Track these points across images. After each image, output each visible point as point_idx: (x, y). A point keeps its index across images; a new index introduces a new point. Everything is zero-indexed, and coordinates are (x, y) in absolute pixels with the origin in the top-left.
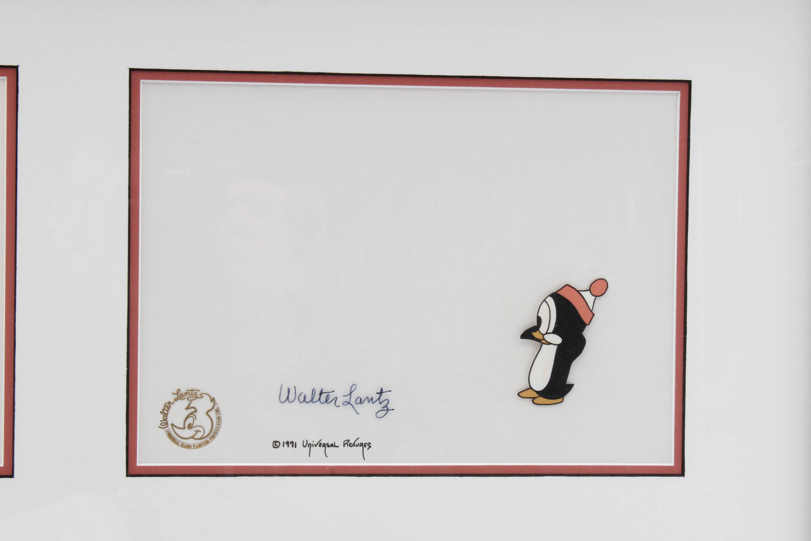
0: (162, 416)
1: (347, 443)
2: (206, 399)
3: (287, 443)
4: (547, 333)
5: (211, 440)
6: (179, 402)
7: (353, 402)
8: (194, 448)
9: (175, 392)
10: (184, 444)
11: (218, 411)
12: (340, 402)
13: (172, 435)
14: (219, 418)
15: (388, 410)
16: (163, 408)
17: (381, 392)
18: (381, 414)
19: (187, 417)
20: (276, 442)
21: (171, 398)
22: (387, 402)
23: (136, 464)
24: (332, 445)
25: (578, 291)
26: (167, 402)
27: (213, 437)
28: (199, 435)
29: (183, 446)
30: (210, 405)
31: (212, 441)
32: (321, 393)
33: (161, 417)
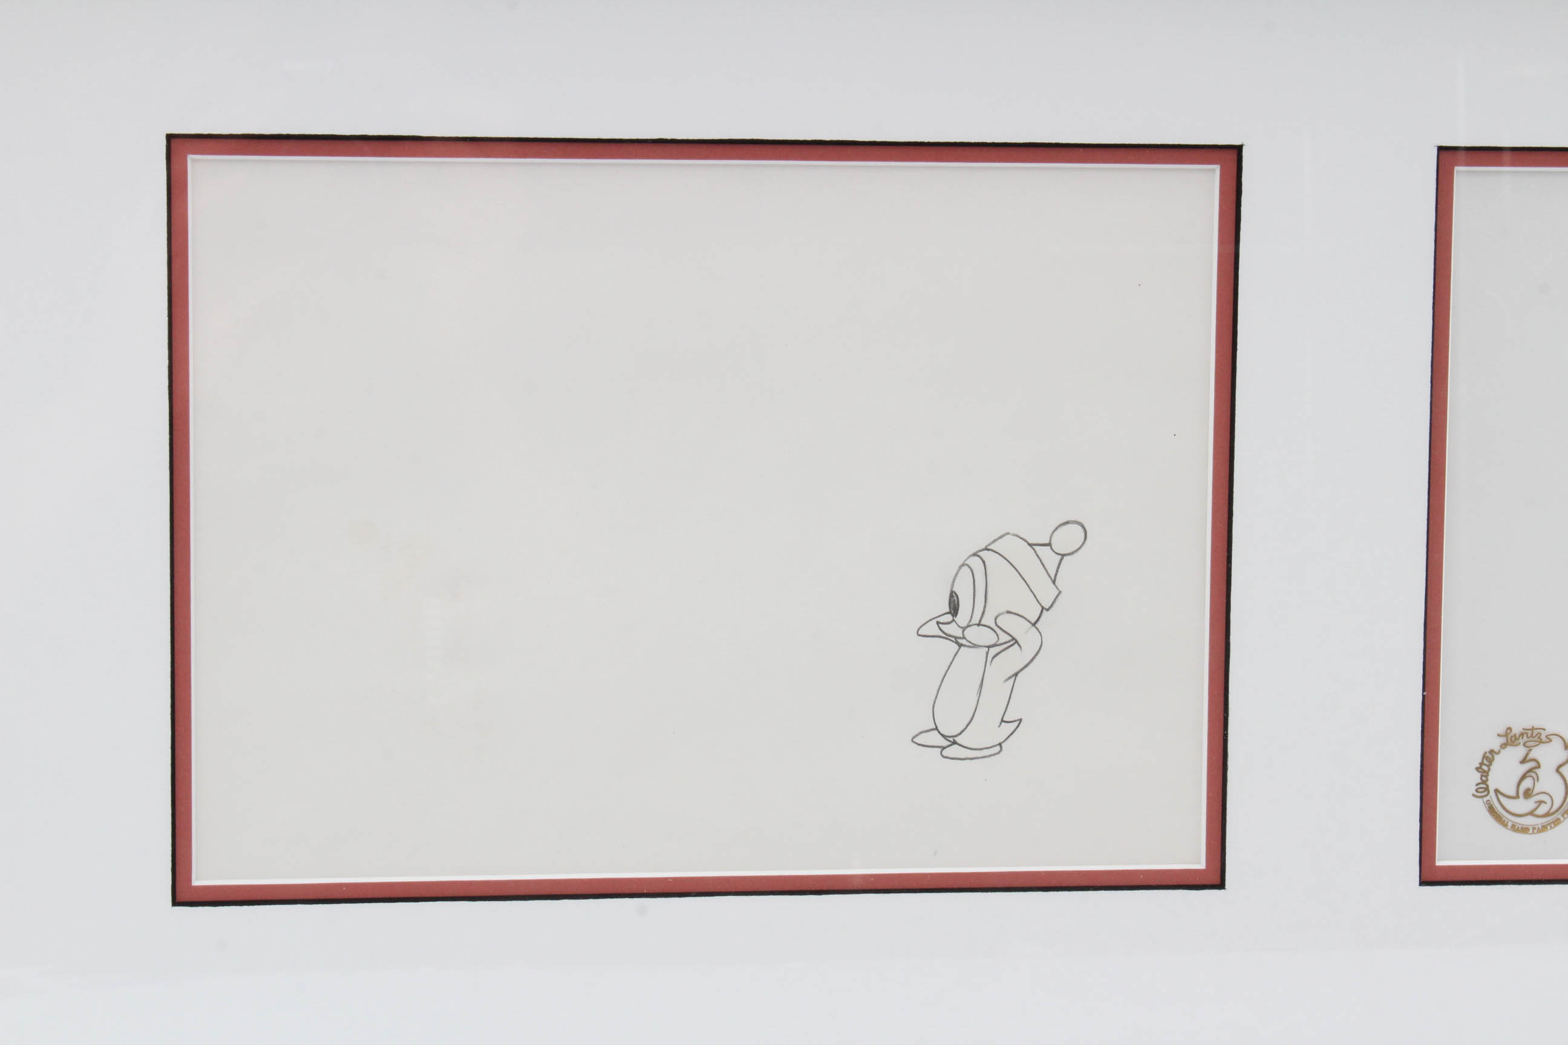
0: (1479, 775)
9: (1502, 731)
16: (1480, 761)
21: (1495, 743)
23: (1435, 864)
26: (1488, 750)
33: (1477, 777)
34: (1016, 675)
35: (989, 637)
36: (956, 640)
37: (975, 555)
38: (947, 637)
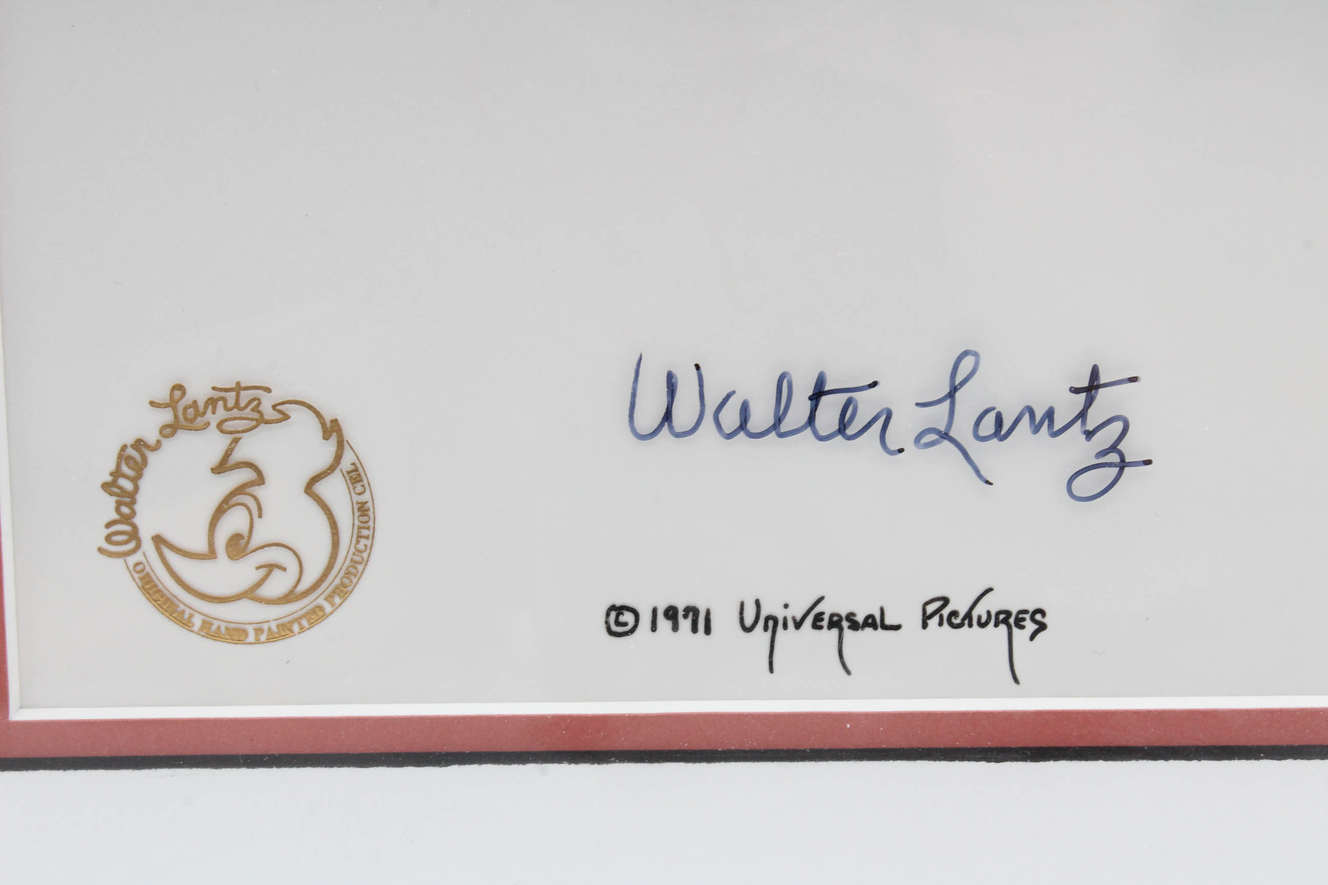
0: (111, 501)
1: (939, 613)
2: (302, 421)
3: (671, 613)
5: (332, 604)
6: (184, 439)
7: (962, 429)
8: (258, 642)
9: (163, 395)
10: (216, 623)
11: (356, 477)
12: (900, 433)
13: (160, 586)
14: (363, 510)
15: (1123, 465)
16: (112, 466)
17: (1093, 387)
18: (1089, 483)
19: (220, 511)
20: (619, 609)
21: (148, 424)
22: (1118, 426)
23: (7, 716)
24: (870, 622)
26: (130, 440)
27: (343, 591)
28: (278, 585)
29: (210, 631)
30: (325, 451)
31: (336, 608)
32: (818, 394)
33: (107, 507)
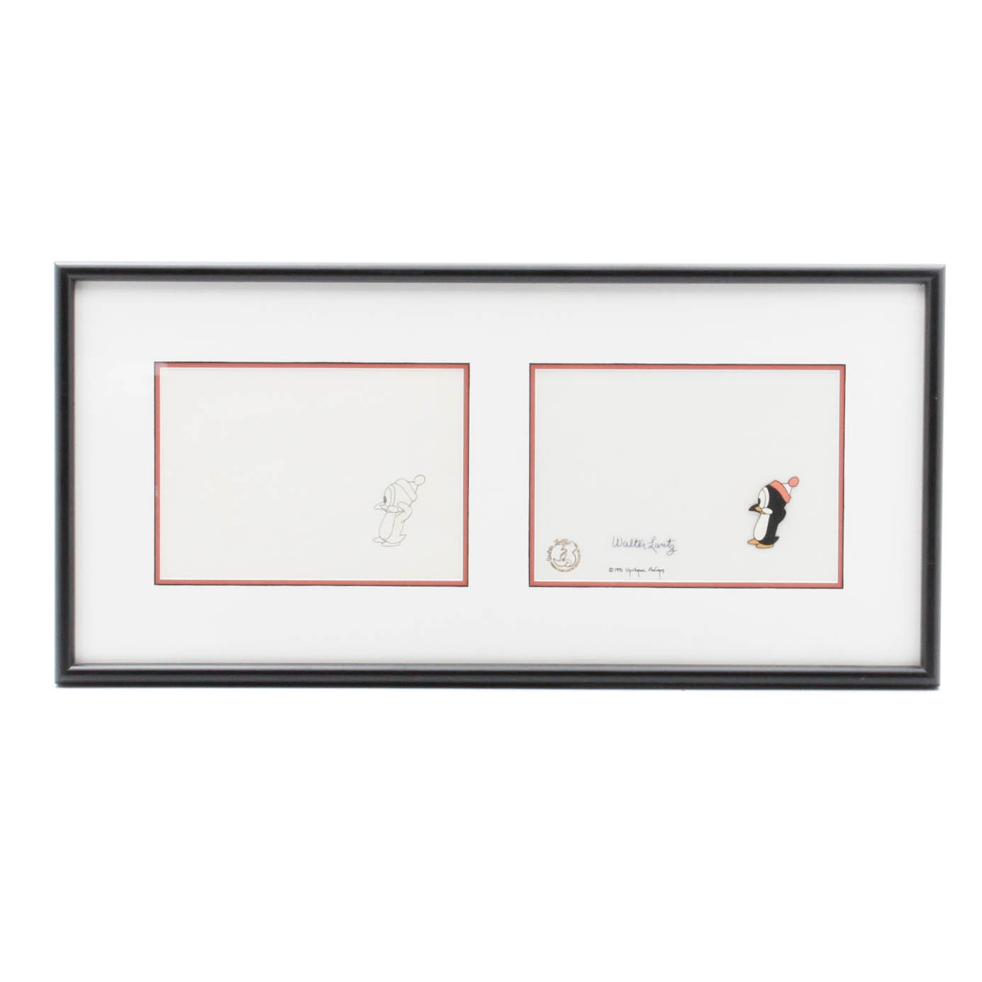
0: (548, 554)
1: (651, 569)
2: (572, 545)
3: (618, 569)
4: (764, 508)
6: (558, 546)
7: (654, 546)
8: (566, 572)
9: (555, 541)
11: (578, 551)
12: (646, 546)
13: (554, 564)
14: (579, 555)
15: (673, 551)
16: (548, 549)
17: (670, 541)
18: (670, 553)
19: (562, 554)
20: (611, 569)
21: (553, 544)
22: (673, 546)
23: (534, 580)
24: (643, 571)
25: (781, 484)
27: (576, 566)
28: (568, 565)
29: (559, 570)
30: (575, 548)
31: (575, 568)
32: (636, 542)
34: (404, 521)
35: (396, 510)
36: (386, 510)
37: (392, 485)
38: (383, 509)
